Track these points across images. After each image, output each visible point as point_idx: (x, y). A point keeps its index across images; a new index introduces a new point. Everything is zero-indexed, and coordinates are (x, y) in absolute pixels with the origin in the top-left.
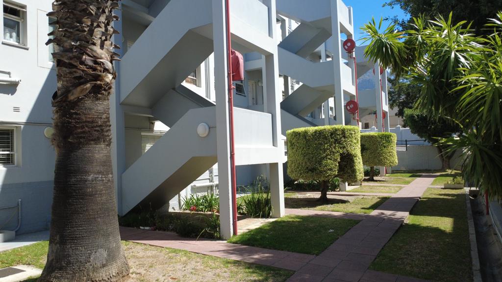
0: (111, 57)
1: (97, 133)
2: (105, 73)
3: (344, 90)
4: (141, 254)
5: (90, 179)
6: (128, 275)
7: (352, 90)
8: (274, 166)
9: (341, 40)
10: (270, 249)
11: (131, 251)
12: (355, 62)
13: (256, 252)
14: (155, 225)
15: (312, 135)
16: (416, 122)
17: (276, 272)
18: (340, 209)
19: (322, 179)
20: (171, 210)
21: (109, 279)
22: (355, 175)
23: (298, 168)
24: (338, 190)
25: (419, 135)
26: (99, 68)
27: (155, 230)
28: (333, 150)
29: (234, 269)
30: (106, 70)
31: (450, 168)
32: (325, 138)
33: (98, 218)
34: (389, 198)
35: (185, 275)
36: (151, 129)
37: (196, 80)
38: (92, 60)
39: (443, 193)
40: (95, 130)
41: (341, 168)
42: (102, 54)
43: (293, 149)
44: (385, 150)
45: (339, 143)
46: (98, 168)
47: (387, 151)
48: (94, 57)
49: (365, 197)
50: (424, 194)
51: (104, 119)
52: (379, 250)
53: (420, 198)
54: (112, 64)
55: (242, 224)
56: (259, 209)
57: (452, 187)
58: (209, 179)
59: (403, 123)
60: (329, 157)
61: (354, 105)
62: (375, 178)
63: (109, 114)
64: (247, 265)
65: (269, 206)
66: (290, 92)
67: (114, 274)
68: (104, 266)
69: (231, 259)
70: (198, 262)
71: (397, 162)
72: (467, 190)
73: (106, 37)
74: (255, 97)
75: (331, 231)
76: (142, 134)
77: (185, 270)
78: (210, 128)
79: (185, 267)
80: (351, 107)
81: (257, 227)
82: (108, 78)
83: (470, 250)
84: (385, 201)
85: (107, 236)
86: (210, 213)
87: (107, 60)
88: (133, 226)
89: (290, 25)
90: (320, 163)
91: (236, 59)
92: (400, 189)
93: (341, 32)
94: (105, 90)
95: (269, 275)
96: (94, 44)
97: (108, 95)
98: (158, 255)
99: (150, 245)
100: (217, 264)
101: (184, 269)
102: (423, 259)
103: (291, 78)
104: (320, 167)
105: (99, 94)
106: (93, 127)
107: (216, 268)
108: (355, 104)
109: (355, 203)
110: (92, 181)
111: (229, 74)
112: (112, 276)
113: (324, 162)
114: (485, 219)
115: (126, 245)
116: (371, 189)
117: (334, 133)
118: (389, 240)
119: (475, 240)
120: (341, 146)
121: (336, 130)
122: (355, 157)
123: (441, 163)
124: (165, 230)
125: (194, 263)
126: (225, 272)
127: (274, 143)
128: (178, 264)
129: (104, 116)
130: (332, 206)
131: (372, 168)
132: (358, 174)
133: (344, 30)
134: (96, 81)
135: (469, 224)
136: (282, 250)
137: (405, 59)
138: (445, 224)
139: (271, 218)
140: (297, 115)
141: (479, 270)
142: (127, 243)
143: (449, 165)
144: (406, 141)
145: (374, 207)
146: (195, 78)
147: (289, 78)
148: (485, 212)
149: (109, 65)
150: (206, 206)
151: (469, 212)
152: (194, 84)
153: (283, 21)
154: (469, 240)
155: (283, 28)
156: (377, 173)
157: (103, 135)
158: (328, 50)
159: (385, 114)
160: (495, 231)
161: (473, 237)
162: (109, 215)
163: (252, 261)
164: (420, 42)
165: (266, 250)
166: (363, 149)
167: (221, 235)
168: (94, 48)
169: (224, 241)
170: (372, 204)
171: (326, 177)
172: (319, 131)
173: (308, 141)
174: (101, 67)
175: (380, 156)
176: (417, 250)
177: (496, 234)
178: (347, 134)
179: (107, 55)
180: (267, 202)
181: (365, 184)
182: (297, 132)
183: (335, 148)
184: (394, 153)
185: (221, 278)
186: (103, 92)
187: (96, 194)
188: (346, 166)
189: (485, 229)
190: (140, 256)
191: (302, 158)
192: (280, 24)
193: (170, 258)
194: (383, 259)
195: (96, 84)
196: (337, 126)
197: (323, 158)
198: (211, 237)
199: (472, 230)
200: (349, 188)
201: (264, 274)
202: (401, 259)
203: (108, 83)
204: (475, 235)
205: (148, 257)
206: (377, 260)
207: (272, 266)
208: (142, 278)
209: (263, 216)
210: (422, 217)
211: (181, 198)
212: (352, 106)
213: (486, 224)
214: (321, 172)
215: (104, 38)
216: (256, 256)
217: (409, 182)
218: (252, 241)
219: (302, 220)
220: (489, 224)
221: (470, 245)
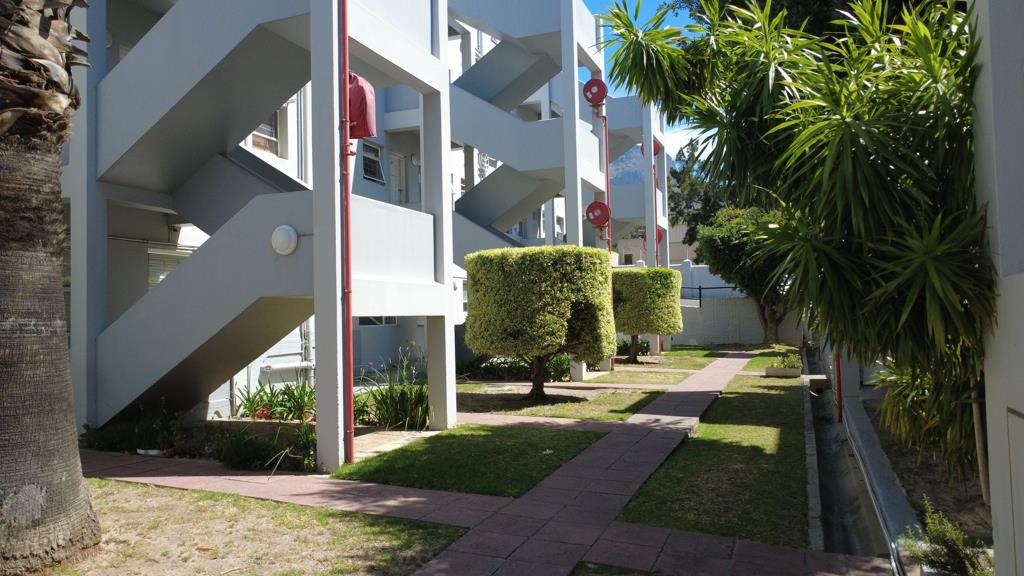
0: (67, 58)
1: (27, 225)
2: (50, 91)
3: (582, 179)
4: (134, 504)
5: (8, 327)
6: (95, 544)
7: (599, 181)
8: (437, 322)
9: (580, 83)
10: (421, 488)
11: (111, 498)
12: (605, 126)
13: (392, 496)
14: (172, 446)
15: (517, 263)
16: (720, 251)
17: (430, 530)
18: (569, 413)
19: (536, 353)
20: (211, 416)
21: (47, 553)
22: (600, 348)
23: (486, 330)
24: (567, 378)
25: (723, 277)
26: (35, 78)
27: (171, 456)
28: (558, 294)
29: (340, 526)
30: (53, 85)
31: (778, 342)
32: (543, 269)
33: (23, 415)
34: (663, 393)
35: (231, 542)
36: (171, 240)
37: (276, 143)
38: (18, 59)
39: (765, 384)
40: (23, 218)
41: (573, 334)
42: (45, 47)
43: (478, 291)
44: (659, 302)
45: (570, 281)
46: (27, 303)
47: (663, 305)
48: (24, 51)
49: (618, 391)
50: (728, 385)
51: (47, 194)
52: (638, 486)
53: (720, 392)
54: (70, 74)
55: (365, 443)
56: (402, 412)
57: (780, 374)
58: (301, 354)
59: (695, 256)
60: (550, 309)
61: (601, 209)
62: (640, 358)
63: (59, 185)
64: (369, 520)
65: (424, 406)
66: (477, 180)
67: (61, 542)
68: (36, 524)
69: (334, 508)
70: (263, 517)
71: (682, 326)
72: (806, 379)
73: (55, 12)
74: (403, 188)
75: (548, 452)
76: (151, 251)
77: (231, 533)
78: (299, 236)
79: (231, 527)
80: (596, 214)
81: (398, 446)
82: (59, 102)
83: (806, 483)
84: (654, 399)
85: (45, 456)
86: (297, 421)
87: (58, 63)
88: (121, 450)
89: (480, 46)
90: (531, 321)
91: (360, 93)
92: (685, 378)
93: (580, 64)
94: (49, 129)
95: (413, 538)
96: (25, 23)
97: (58, 142)
98: (173, 506)
99: (156, 486)
100: (303, 518)
101: (229, 530)
102: (720, 499)
103: (480, 153)
104: (531, 328)
105: (34, 137)
106: (16, 211)
107: (303, 528)
108: (605, 209)
109: (599, 402)
110: (13, 331)
111: (342, 124)
112: (55, 546)
113: (539, 319)
114: (834, 431)
115: (100, 487)
116: (631, 376)
117: (559, 260)
118: (659, 467)
119: (816, 465)
120: (573, 287)
121: (564, 254)
122: (600, 310)
123: (763, 331)
124: (194, 456)
125: (254, 519)
126: (321, 534)
127: (438, 276)
128: (217, 521)
129: (46, 188)
130: (553, 407)
131: (634, 338)
132: (604, 344)
133: (585, 60)
134: (29, 107)
135: (807, 439)
136: (446, 489)
137: (684, 81)
138: (764, 437)
139: (428, 429)
140: (489, 227)
141: (819, 517)
142: (103, 482)
143: (776, 335)
144: (700, 288)
145: (635, 408)
146: (274, 139)
147: (476, 152)
148: (836, 417)
149: (60, 74)
150: (290, 408)
151: (808, 418)
152: (272, 151)
153: (466, 36)
154: (805, 465)
155: (465, 48)
156: (645, 349)
157: (43, 229)
158: (556, 102)
159: (661, 234)
160: (851, 450)
161: (812, 461)
162: (52, 411)
163: (381, 511)
164: (713, 50)
165: (411, 490)
166: (618, 299)
167: (319, 463)
168: (25, 31)
169: (324, 476)
170: (631, 403)
171: (543, 349)
172: (531, 256)
173: (507, 275)
174: (41, 74)
175: (649, 315)
176: (709, 485)
177: (852, 456)
178: (586, 264)
179: (56, 51)
180: (421, 398)
181: (618, 368)
182: (487, 258)
183: (561, 291)
184: (677, 310)
185: (311, 545)
186: (45, 132)
187: (22, 362)
188: (582, 329)
189: (834, 447)
190: (132, 508)
191: (495, 310)
192: (459, 41)
193: (201, 510)
194: (644, 502)
195: (26, 113)
196: (566, 248)
197: (538, 311)
198: (295, 467)
199: (811, 448)
200: (588, 376)
201: (404, 536)
202: (678, 500)
203: (57, 114)
204: (815, 457)
205: (149, 510)
206: (634, 503)
207: (423, 519)
208: (131, 551)
209: (412, 428)
210: (723, 426)
211: (236, 392)
212: (598, 213)
213: (836, 439)
214: (533, 338)
215: (49, 12)
216: (391, 503)
217: (702, 366)
218: (386, 473)
219: (490, 433)
220: (842, 437)
221: (806, 474)
